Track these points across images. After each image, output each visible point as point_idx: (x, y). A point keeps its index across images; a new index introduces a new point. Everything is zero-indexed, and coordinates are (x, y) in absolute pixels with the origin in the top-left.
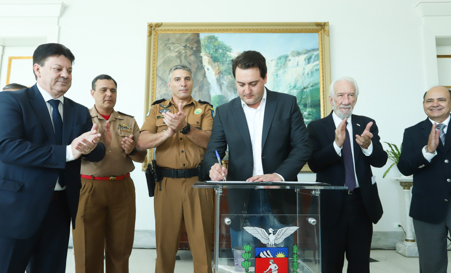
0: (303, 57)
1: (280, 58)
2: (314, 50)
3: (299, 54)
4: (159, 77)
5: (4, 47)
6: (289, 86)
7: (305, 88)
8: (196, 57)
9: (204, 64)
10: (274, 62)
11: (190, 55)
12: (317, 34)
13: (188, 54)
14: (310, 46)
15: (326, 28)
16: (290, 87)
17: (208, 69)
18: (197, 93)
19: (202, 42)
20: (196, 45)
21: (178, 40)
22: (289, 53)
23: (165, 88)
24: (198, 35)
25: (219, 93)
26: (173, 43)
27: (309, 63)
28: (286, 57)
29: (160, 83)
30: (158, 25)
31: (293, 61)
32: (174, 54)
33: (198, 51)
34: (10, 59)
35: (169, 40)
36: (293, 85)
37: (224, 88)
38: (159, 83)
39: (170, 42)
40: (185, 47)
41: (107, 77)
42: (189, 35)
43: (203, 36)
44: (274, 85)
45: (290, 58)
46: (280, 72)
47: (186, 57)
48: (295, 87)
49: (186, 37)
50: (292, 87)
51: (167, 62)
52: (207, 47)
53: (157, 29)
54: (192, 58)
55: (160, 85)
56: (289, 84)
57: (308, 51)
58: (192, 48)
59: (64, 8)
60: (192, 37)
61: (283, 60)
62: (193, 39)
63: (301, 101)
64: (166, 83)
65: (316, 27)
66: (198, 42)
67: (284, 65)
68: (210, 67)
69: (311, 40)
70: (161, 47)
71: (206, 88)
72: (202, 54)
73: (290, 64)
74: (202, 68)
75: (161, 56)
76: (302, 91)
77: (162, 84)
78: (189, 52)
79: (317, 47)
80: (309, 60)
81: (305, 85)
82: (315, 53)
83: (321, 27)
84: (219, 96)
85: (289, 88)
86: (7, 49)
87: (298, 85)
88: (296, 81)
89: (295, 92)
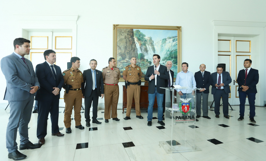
0: (172, 39)
1: (163, 40)
2: (176, 37)
3: (170, 38)
4: (118, 46)
5: (53, 32)
6: (166, 50)
7: (172, 51)
8: (132, 38)
9: (135, 41)
10: (161, 41)
11: (130, 38)
12: (177, 31)
13: (129, 37)
14: (174, 35)
15: (181, 28)
17: (137, 43)
18: (133, 52)
19: (134, 33)
20: (132, 34)
21: (125, 31)
22: (166, 38)
24: (133, 30)
25: (141, 52)
26: (123, 33)
27: (174, 42)
28: (166, 39)
30: (117, 25)
31: (168, 40)
32: (123, 37)
33: (132, 36)
34: (56, 37)
35: (121, 31)
36: (168, 50)
37: (143, 50)
38: (118, 48)
39: (122, 32)
40: (128, 34)
42: (129, 29)
43: (134, 30)
45: (167, 39)
46: (163, 45)
47: (128, 38)
49: (128, 30)
51: (121, 40)
52: (136, 34)
53: (117, 27)
54: (131, 39)
57: (174, 37)
58: (130, 35)
59: (79, 17)
60: (130, 30)
61: (164, 40)
62: (131, 31)
63: (171, 56)
64: (121, 48)
65: (177, 28)
66: (133, 32)
67: (165, 42)
68: (137, 42)
69: (175, 33)
70: (118, 34)
71: (136, 50)
72: (134, 37)
73: (167, 42)
74: (134, 42)
75: (118, 38)
76: (171, 52)
78: (129, 36)
79: (177, 36)
80: (174, 41)
81: (172, 50)
82: (176, 38)
83: (179, 28)
84: (141, 54)
86: (54, 33)
87: (170, 50)
88: (169, 48)
89: (169, 52)
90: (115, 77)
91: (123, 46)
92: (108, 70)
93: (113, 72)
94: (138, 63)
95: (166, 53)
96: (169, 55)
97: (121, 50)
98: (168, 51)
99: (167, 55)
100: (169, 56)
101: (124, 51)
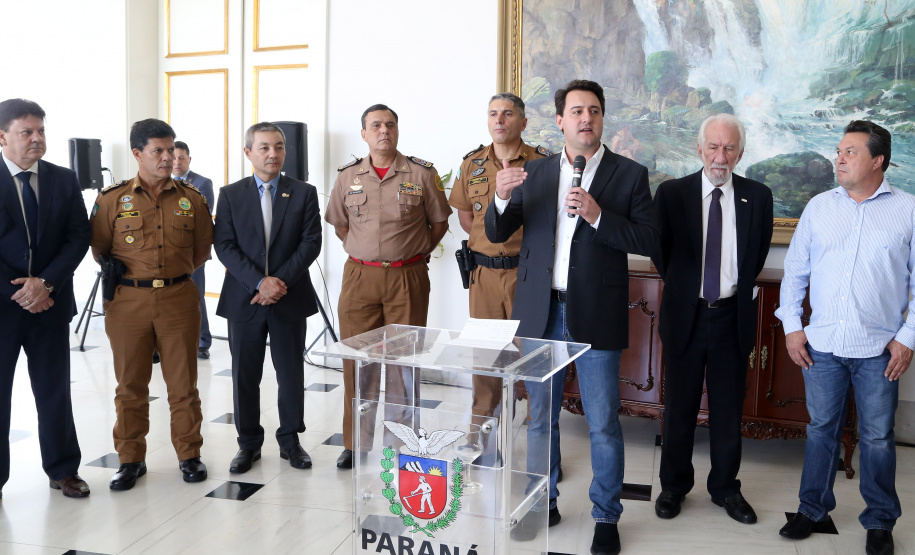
4: (529, 13)
6: (844, 21)
7: (890, 24)
16: (849, 22)
18: (613, 50)
23: (541, 40)
25: (664, 46)
29: (532, 28)
36: (856, 15)
38: (527, 27)
44: (805, 20)
48: (862, 21)
50: (853, 24)
55: (531, 33)
56: (848, 14)
63: (877, 60)
64: (544, 27)
71: (633, 34)
76: (883, 31)
77: (536, 29)
81: (892, 16)
84: (665, 54)
85: (848, 26)
87: (872, 17)
89: (862, 34)
90: (382, 224)
91: (554, 14)
92: (357, 180)
93: (386, 188)
94: (645, 118)
95: (846, 40)
96: (867, 53)
97: (547, 36)
98: (855, 28)
99: (845, 58)
100: (867, 62)
101: (560, 41)
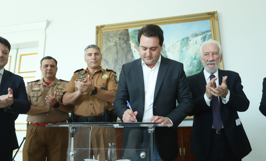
0: (200, 37)
1: (183, 40)
2: (207, 31)
3: (196, 35)
4: (104, 59)
5: (18, 49)
6: (190, 58)
8: (126, 44)
9: (132, 48)
10: (179, 42)
11: (123, 43)
12: (209, 21)
13: (121, 43)
14: (204, 29)
15: (216, 15)
16: (192, 58)
17: (135, 52)
19: (130, 34)
20: (126, 37)
21: (115, 35)
22: (189, 35)
23: (107, 66)
24: (127, 30)
26: (112, 37)
27: (204, 41)
28: (188, 38)
29: (104, 63)
30: (102, 27)
31: (193, 40)
32: (112, 44)
33: (128, 40)
34: (21, 56)
35: (109, 35)
36: (193, 57)
39: (110, 36)
40: (120, 38)
41: (49, 58)
42: (121, 31)
43: (130, 30)
44: (180, 58)
45: (190, 38)
46: (184, 49)
47: (120, 45)
48: (195, 58)
49: (120, 32)
50: (193, 59)
51: (108, 49)
52: (133, 37)
53: (101, 29)
54: (124, 45)
55: (105, 64)
56: (191, 57)
57: (203, 33)
58: (124, 39)
59: (48, 23)
60: (124, 32)
61: (185, 41)
62: (124, 33)
63: (200, 68)
64: (108, 62)
65: (208, 16)
66: (128, 34)
67: (186, 44)
68: (136, 50)
69: (206, 25)
70: (104, 40)
72: (131, 42)
73: (190, 43)
74: (131, 51)
75: (105, 46)
77: (106, 63)
78: (122, 42)
79: (210, 29)
80: (204, 39)
82: (209, 34)
83: (212, 16)
85: (191, 60)
87: (198, 57)
88: (196, 54)
89: (195, 62)
91: (111, 59)
92: (37, 86)
95: (191, 63)
96: (197, 66)
97: (109, 65)
98: (193, 60)
99: (192, 67)
100: (198, 68)
101: (113, 66)
